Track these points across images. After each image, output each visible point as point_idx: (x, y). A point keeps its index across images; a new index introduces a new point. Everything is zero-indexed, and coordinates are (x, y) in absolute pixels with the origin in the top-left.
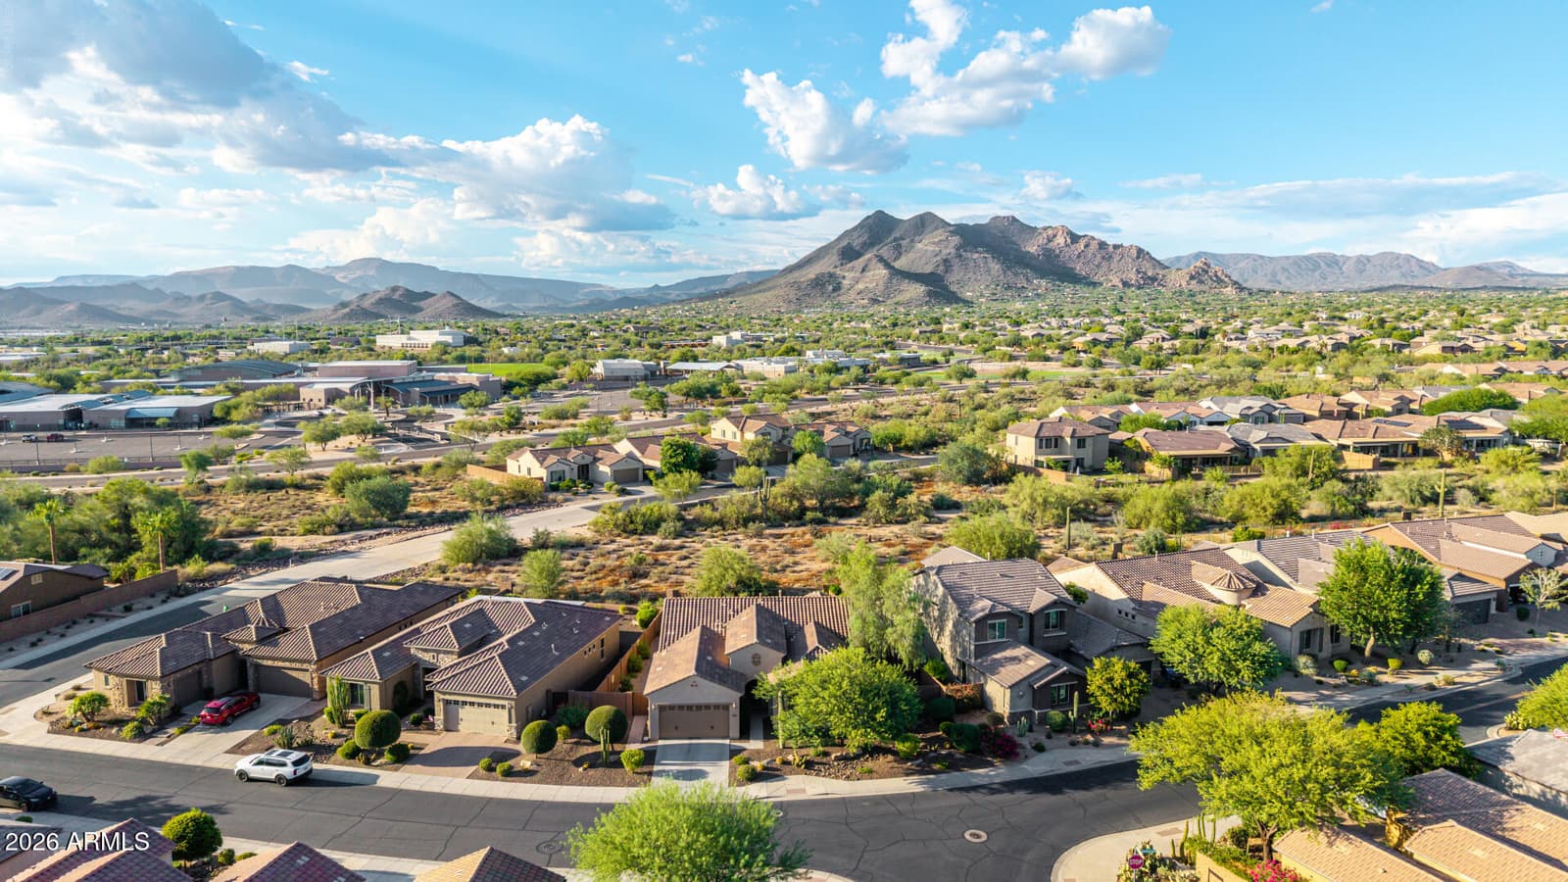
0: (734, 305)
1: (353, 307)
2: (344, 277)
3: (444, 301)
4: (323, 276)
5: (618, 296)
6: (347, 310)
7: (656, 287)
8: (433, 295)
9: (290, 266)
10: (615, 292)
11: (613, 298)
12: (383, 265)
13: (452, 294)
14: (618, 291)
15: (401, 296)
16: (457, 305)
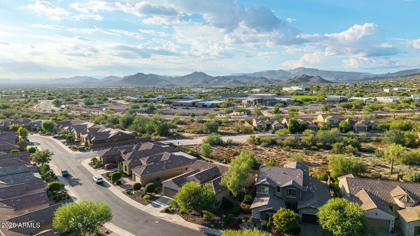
0: (413, 79)
1: (292, 80)
2: (293, 72)
3: (316, 79)
4: (288, 72)
5: (375, 76)
6: (290, 81)
7: (389, 73)
8: (314, 77)
9: (280, 70)
10: (374, 75)
11: (373, 77)
12: (304, 69)
13: (319, 77)
14: (375, 75)
15: (305, 77)
16: (320, 80)
